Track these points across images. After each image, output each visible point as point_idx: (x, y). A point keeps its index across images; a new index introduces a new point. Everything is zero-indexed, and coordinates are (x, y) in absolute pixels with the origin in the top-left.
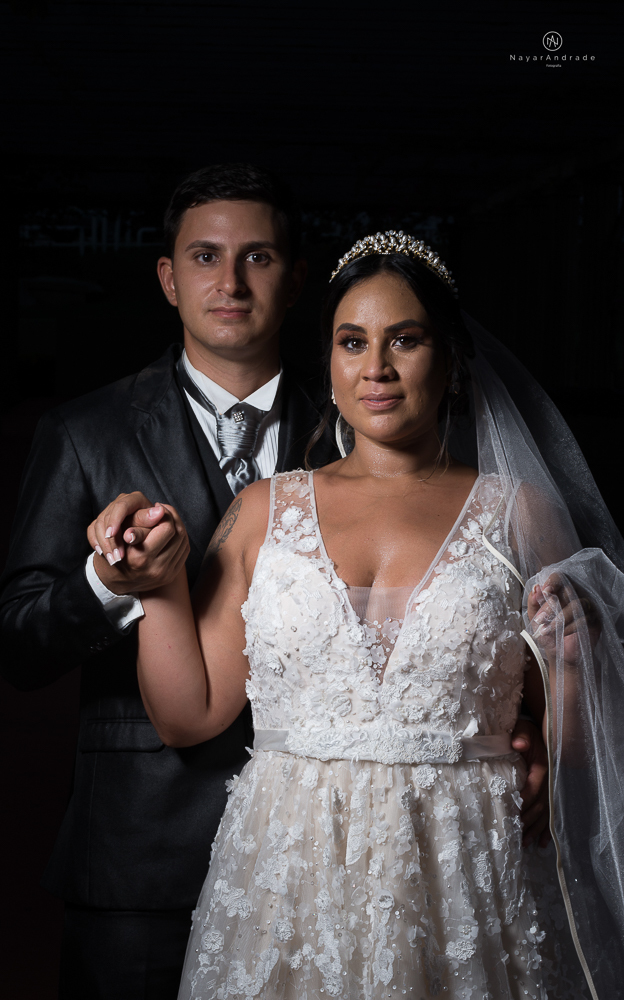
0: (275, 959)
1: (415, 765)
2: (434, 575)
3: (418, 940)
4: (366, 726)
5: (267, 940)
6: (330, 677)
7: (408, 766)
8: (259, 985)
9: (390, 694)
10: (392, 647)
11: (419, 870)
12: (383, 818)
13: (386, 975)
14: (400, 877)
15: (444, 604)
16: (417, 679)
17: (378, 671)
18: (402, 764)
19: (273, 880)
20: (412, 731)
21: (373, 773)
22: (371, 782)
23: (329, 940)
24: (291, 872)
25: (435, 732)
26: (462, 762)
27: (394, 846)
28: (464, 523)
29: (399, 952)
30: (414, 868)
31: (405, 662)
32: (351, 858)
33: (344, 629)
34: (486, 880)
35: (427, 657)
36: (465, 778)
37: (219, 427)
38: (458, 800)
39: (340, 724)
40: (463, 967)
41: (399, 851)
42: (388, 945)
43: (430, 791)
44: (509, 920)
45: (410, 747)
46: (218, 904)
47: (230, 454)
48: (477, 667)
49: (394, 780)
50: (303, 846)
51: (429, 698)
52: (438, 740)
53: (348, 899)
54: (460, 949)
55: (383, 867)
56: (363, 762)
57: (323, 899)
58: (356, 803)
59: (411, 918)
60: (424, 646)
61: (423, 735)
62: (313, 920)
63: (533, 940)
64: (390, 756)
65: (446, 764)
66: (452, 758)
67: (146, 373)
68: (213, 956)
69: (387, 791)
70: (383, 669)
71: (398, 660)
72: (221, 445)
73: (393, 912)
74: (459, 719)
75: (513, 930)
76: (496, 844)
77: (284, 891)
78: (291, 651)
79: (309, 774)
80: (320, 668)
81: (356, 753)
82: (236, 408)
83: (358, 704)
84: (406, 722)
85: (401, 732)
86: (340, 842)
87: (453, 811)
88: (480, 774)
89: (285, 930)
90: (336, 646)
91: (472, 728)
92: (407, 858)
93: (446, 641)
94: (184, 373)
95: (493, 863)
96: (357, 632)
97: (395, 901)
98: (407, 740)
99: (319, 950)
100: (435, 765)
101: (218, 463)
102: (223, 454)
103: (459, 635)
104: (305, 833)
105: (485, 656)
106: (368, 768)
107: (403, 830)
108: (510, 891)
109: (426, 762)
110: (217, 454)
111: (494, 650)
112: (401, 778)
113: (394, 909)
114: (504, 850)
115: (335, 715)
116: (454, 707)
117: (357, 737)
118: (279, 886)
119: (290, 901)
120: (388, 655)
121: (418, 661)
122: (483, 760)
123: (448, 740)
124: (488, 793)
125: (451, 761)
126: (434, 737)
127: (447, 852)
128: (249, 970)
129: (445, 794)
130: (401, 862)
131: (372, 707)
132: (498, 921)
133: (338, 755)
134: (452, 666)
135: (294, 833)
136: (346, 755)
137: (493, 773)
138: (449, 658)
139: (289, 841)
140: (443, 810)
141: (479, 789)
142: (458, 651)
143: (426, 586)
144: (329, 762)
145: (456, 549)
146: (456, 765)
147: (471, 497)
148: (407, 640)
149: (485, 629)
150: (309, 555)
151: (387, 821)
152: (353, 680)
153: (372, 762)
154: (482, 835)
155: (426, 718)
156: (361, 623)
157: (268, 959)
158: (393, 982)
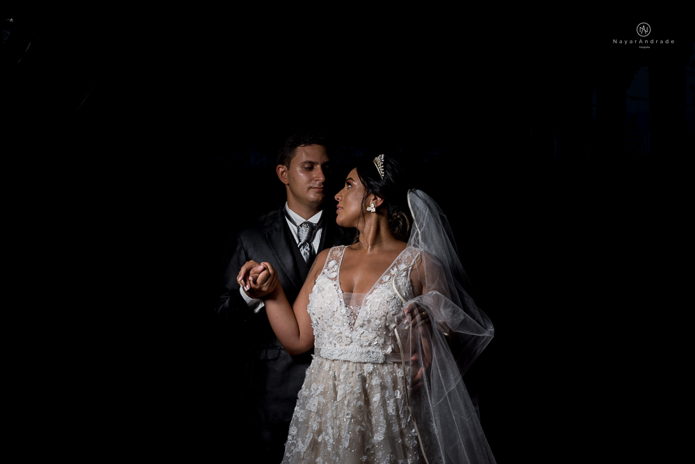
0: (311, 437)
1: (365, 363)
2: (375, 289)
3: (360, 431)
4: (347, 347)
5: (310, 430)
6: (334, 327)
7: (362, 363)
8: (306, 448)
9: (356, 335)
10: (357, 316)
11: (362, 404)
12: (350, 383)
13: (347, 444)
14: (355, 406)
15: (376, 300)
16: (366, 329)
17: (351, 325)
18: (360, 363)
19: (312, 407)
20: (365, 350)
21: (348, 366)
22: (348, 369)
23: (330, 431)
24: (319, 404)
25: (374, 350)
26: (384, 363)
27: (354, 394)
28: (392, 268)
29: (352, 435)
30: (361, 403)
31: (361, 323)
32: (339, 398)
33: (339, 309)
34: (393, 410)
35: (369, 321)
36: (385, 370)
37: (298, 231)
38: (382, 377)
39: (338, 346)
40: (379, 443)
41: (355, 396)
42: (348, 433)
43: (371, 374)
44: (403, 426)
45: (363, 356)
46: (296, 416)
47: (303, 241)
48: (389, 325)
49: (356, 368)
50: (323, 393)
51: (371, 337)
52: (375, 354)
53: (337, 415)
54: (379, 437)
55: (348, 402)
56: (345, 361)
57: (329, 414)
58: (342, 377)
59: (358, 422)
60: (368, 317)
61: (369, 351)
62: (326, 422)
63: (413, 434)
64: (356, 359)
65: (378, 363)
66: (381, 361)
67: (272, 213)
68: (293, 436)
69: (353, 372)
70: (354, 325)
71: (359, 322)
72: (299, 237)
73: (351, 420)
74: (384, 346)
75: (405, 431)
76: (399, 396)
77: (316, 411)
78: (320, 316)
79: (327, 365)
80: (330, 324)
81: (342, 358)
82: (305, 223)
83: (344, 338)
84: (361, 346)
85: (360, 350)
86: (336, 393)
87: (379, 382)
88: (393, 368)
89: (315, 426)
90: (337, 315)
91: (389, 350)
92: (358, 399)
93: (376, 316)
94: (286, 211)
95: (397, 404)
96: (344, 310)
97: (352, 415)
98: (362, 353)
99: (327, 434)
100: (373, 363)
101: (297, 245)
102: (300, 241)
103: (381, 313)
104: (324, 389)
105: (392, 321)
106: (347, 363)
107: (358, 388)
108: (404, 416)
109: (369, 362)
110: (297, 242)
111: (396, 320)
112: (359, 368)
113: (351, 418)
114: (402, 399)
115: (336, 342)
116: (382, 341)
117: (343, 351)
118: (314, 409)
119: (318, 415)
120: (355, 320)
121: (366, 323)
122: (394, 363)
123: (379, 354)
124: (396, 376)
125: (380, 362)
126: (373, 352)
127: (376, 398)
128: (303, 442)
129: (376, 375)
130: (356, 400)
131: (349, 340)
132: (398, 426)
133: (336, 358)
134: (379, 325)
135: (321, 388)
136: (339, 358)
137: (399, 368)
138: (378, 322)
139: (319, 392)
140: (375, 381)
141: (392, 374)
142: (380, 319)
143: (371, 293)
144: (333, 361)
145: (386, 278)
146: (382, 364)
147: (399, 257)
148: (362, 314)
149: (393, 310)
150: (332, 279)
151: (352, 384)
152: (342, 329)
153: (349, 361)
154: (392, 392)
155: (370, 345)
156: (346, 306)
157: (309, 437)
158: (349, 447)
